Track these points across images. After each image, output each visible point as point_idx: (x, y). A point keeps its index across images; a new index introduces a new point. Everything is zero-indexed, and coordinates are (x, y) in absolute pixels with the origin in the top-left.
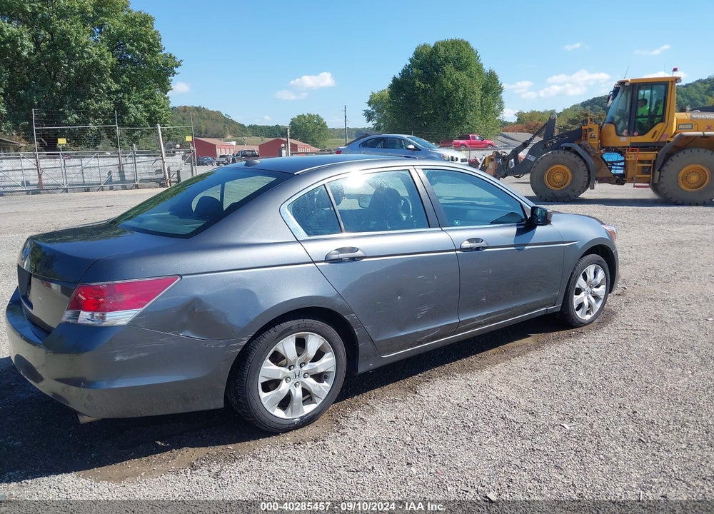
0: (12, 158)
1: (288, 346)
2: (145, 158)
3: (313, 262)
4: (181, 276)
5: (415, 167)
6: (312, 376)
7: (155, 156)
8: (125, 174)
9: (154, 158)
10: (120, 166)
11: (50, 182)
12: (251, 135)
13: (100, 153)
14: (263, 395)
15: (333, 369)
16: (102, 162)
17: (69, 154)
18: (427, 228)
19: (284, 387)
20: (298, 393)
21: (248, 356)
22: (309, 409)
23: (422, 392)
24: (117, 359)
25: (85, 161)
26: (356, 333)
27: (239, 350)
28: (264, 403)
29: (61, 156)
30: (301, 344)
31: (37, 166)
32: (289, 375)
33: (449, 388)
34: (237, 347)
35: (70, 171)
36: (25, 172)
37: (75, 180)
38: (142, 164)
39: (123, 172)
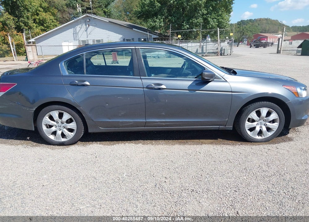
3: (64, 84)
6: (66, 128)
9: (214, 43)
10: (200, 47)
12: (292, 31)
13: (193, 41)
14: (44, 128)
15: (75, 129)
26: (84, 115)
28: (45, 132)
32: (56, 125)
38: (209, 46)
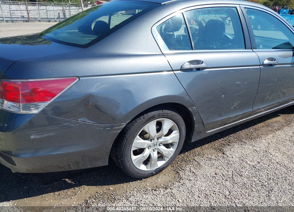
0: (16, 4)
1: (151, 128)
2: (74, 8)
3: (173, 70)
4: (79, 77)
5: (240, 6)
6: (164, 145)
7: (79, 7)
8: (66, 15)
9: (78, 8)
10: (63, 11)
11: (33, 17)
13: (54, 4)
14: (134, 157)
15: (177, 141)
16: (56, 8)
17: (41, 4)
18: (244, 49)
19: (147, 153)
20: (155, 155)
21: (125, 134)
22: (160, 164)
23: (228, 153)
24: (32, 137)
25: (48, 7)
26: (194, 119)
27: (119, 131)
28: (134, 163)
29: (37, 4)
30: (159, 126)
31: (27, 9)
32: (150, 145)
33: (243, 151)
34: (119, 129)
35: (41, 12)
36: (22, 12)
37: (44, 16)
38: (73, 10)
39: (65, 14)
